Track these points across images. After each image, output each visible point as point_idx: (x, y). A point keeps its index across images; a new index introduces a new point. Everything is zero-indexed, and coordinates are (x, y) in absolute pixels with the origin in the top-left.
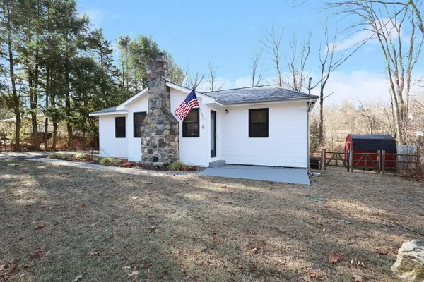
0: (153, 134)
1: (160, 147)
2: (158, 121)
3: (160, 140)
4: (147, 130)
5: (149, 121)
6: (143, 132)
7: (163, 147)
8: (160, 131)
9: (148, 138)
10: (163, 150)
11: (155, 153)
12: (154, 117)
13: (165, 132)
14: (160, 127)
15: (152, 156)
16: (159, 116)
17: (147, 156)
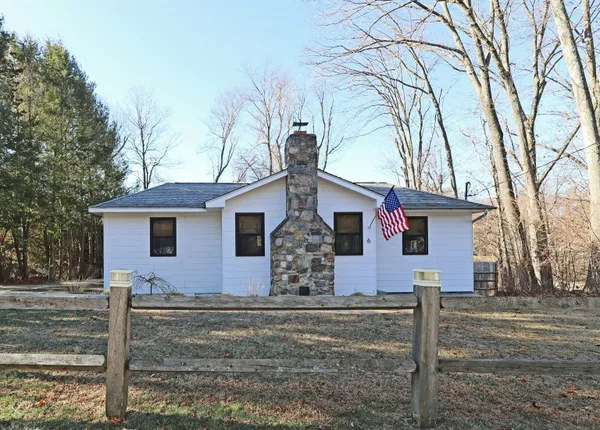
0: (301, 251)
1: (313, 270)
2: (311, 230)
3: (313, 261)
4: (289, 245)
5: (292, 230)
6: (281, 246)
7: (320, 271)
8: (315, 245)
9: (290, 258)
10: (319, 275)
11: (303, 281)
12: (301, 224)
13: (323, 248)
14: (314, 239)
15: (296, 286)
16: (312, 221)
17: (288, 287)
